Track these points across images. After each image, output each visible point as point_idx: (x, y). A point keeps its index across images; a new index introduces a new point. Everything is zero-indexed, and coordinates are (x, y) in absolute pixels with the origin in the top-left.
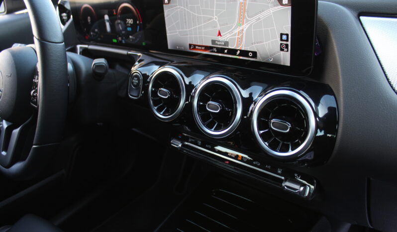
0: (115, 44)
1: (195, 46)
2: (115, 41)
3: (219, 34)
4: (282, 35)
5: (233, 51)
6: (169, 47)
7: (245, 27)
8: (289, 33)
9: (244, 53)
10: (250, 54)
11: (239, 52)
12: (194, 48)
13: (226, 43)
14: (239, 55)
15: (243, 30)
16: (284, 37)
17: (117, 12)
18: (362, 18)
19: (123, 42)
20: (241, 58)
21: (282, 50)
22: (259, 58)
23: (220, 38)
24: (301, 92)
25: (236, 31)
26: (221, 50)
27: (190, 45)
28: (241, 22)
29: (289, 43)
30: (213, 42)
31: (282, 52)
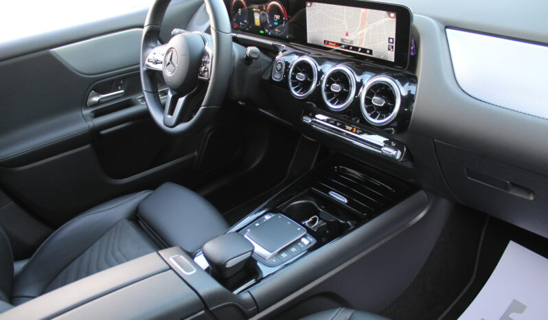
0: (261, 34)
1: (328, 42)
2: (262, 32)
3: (347, 35)
4: (389, 38)
5: (356, 49)
6: (308, 42)
7: (365, 31)
8: (394, 37)
9: (364, 50)
10: (368, 52)
11: (360, 49)
12: (328, 44)
13: (352, 42)
14: (360, 52)
15: (363, 33)
16: (391, 41)
17: (266, 8)
18: (447, 30)
19: (270, 33)
20: (362, 54)
21: (389, 50)
22: (374, 55)
23: (347, 38)
24: (397, 81)
25: (359, 33)
26: (348, 47)
27: (325, 41)
28: (363, 26)
29: (394, 45)
30: (342, 40)
31: (389, 52)
